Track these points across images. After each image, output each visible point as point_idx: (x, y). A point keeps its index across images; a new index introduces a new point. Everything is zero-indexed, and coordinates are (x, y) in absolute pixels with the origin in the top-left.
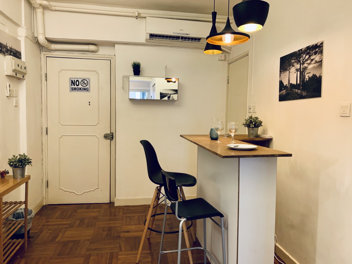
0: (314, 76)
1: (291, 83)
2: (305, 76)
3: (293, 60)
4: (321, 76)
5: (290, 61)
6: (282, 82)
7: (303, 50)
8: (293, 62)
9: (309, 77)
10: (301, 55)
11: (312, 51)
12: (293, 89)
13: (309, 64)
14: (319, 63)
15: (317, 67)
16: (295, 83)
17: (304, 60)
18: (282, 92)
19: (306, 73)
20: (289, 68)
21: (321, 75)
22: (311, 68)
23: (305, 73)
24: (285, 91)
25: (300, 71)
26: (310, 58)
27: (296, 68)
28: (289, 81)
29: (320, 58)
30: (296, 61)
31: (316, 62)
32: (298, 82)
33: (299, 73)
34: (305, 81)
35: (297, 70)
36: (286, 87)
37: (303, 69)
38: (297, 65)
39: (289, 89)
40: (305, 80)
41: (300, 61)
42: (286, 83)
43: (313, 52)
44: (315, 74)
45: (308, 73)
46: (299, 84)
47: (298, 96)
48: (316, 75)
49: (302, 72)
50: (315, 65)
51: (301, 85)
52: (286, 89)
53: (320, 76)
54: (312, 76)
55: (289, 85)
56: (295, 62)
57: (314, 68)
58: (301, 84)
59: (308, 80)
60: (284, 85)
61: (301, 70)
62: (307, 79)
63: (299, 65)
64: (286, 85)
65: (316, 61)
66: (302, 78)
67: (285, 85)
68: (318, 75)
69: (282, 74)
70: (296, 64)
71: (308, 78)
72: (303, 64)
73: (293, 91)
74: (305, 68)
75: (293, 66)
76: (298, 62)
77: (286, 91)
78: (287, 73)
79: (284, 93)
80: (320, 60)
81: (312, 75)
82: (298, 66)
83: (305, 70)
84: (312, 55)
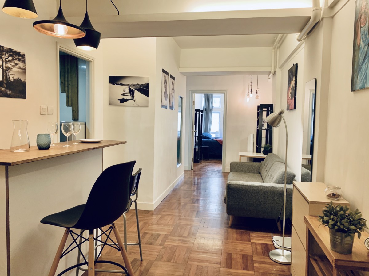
2: (9, 75)
7: (5, 48)
9: (14, 78)
13: (14, 66)
14: (24, 71)
17: (7, 60)
23: (9, 73)
26: (14, 62)
29: (24, 67)
32: (1, 79)
33: (1, 70)
41: (1, 58)
43: (17, 57)
45: (12, 74)
46: (2, 82)
47: (2, 94)
48: (21, 79)
50: (20, 70)
53: (24, 81)
54: (17, 79)
57: (18, 72)
58: (5, 82)
59: (12, 80)
61: (4, 68)
63: (1, 62)
65: (20, 67)
66: (5, 76)
72: (6, 63)
80: (24, 68)
83: (8, 70)
84: (16, 59)
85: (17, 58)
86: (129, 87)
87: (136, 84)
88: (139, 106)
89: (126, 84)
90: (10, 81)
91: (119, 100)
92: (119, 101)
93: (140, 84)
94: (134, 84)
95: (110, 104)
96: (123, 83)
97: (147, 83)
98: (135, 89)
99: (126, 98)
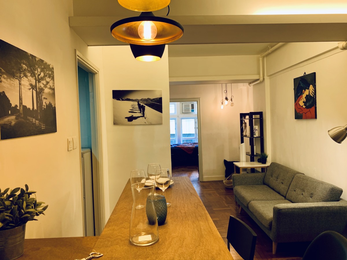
1: (24, 104)
2: (42, 100)
4: (55, 108)
6: (6, 96)
7: (36, 59)
11: (46, 71)
12: (28, 117)
13: (45, 86)
14: (53, 92)
16: (31, 108)
17: (40, 77)
18: (6, 119)
19: (43, 97)
22: (47, 93)
24: (13, 117)
25: (36, 91)
26: (45, 79)
27: (31, 83)
28: (21, 99)
29: (53, 86)
30: (29, 69)
32: (35, 108)
35: (32, 87)
36: (15, 110)
37: (40, 89)
38: (31, 78)
39: (22, 116)
41: (34, 74)
43: (48, 72)
45: (45, 98)
49: (39, 93)
50: (50, 91)
51: (38, 113)
52: (17, 115)
54: (49, 105)
55: (22, 108)
56: (29, 72)
59: (45, 107)
60: (11, 104)
61: (38, 90)
63: (35, 81)
64: (16, 106)
67: (13, 105)
68: (53, 106)
71: (45, 105)
72: (39, 81)
73: (29, 120)
74: (42, 90)
75: (26, 76)
76: (32, 75)
77: (16, 119)
79: (13, 123)
80: (53, 88)
81: (49, 103)
82: (33, 81)
84: (47, 76)
85: (47, 74)
86: (138, 103)
87: (147, 98)
88: (151, 124)
89: (134, 98)
90: (43, 109)
91: (126, 118)
92: (127, 120)
93: (152, 98)
94: (144, 98)
95: (115, 124)
96: (131, 98)
97: (159, 97)
98: (145, 104)
99: (135, 115)
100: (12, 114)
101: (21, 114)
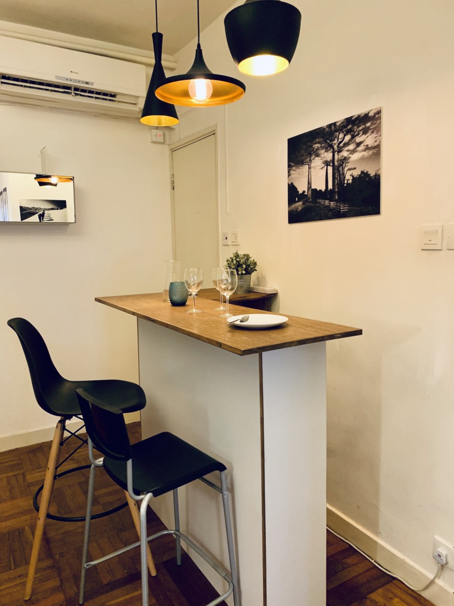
0: (364, 174)
1: (313, 187)
2: (343, 174)
3: (316, 143)
4: (379, 176)
5: (311, 147)
6: (294, 186)
7: (338, 124)
8: (316, 147)
9: (353, 177)
10: (333, 134)
11: (358, 127)
12: (318, 200)
13: (353, 152)
14: (375, 151)
15: (370, 157)
16: (323, 189)
17: (341, 145)
18: (294, 206)
19: (346, 169)
20: (308, 159)
21: (379, 173)
22: (356, 160)
23: (343, 169)
24: (300, 203)
25: (333, 166)
26: (355, 141)
27: (325, 159)
28: (309, 183)
29: (376, 141)
30: (323, 145)
31: (367, 148)
32: (330, 186)
33: (330, 169)
34: (344, 183)
35: (327, 163)
36: (303, 196)
37: (341, 160)
38: (326, 154)
39: (311, 200)
40: (346, 182)
41: (331, 146)
42: (302, 188)
43: (360, 128)
44: (365, 172)
45: (350, 169)
46: (332, 191)
47: (331, 213)
48: (367, 172)
49: (339, 167)
50: (366, 154)
51: (336, 192)
52: (304, 200)
53: (376, 175)
54: (360, 175)
55: (310, 192)
56: (322, 148)
57: (363, 159)
58: (337, 190)
59: (350, 181)
60: (298, 192)
61: (336, 163)
62: (348, 180)
63: (331, 155)
64: (304, 192)
65: (367, 145)
66: (337, 179)
67: (300, 192)
68: (372, 173)
69: (293, 170)
70: (324, 151)
72: (339, 152)
73: (319, 203)
74: (345, 160)
75: (318, 155)
76: (329, 148)
77: (303, 204)
78: (304, 170)
79: (300, 208)
80: (376, 144)
81: (359, 173)
82: (328, 156)
83: (343, 163)
84: (358, 135)
85: (361, 131)
90: (345, 185)
100: (299, 201)
101: (309, 198)
